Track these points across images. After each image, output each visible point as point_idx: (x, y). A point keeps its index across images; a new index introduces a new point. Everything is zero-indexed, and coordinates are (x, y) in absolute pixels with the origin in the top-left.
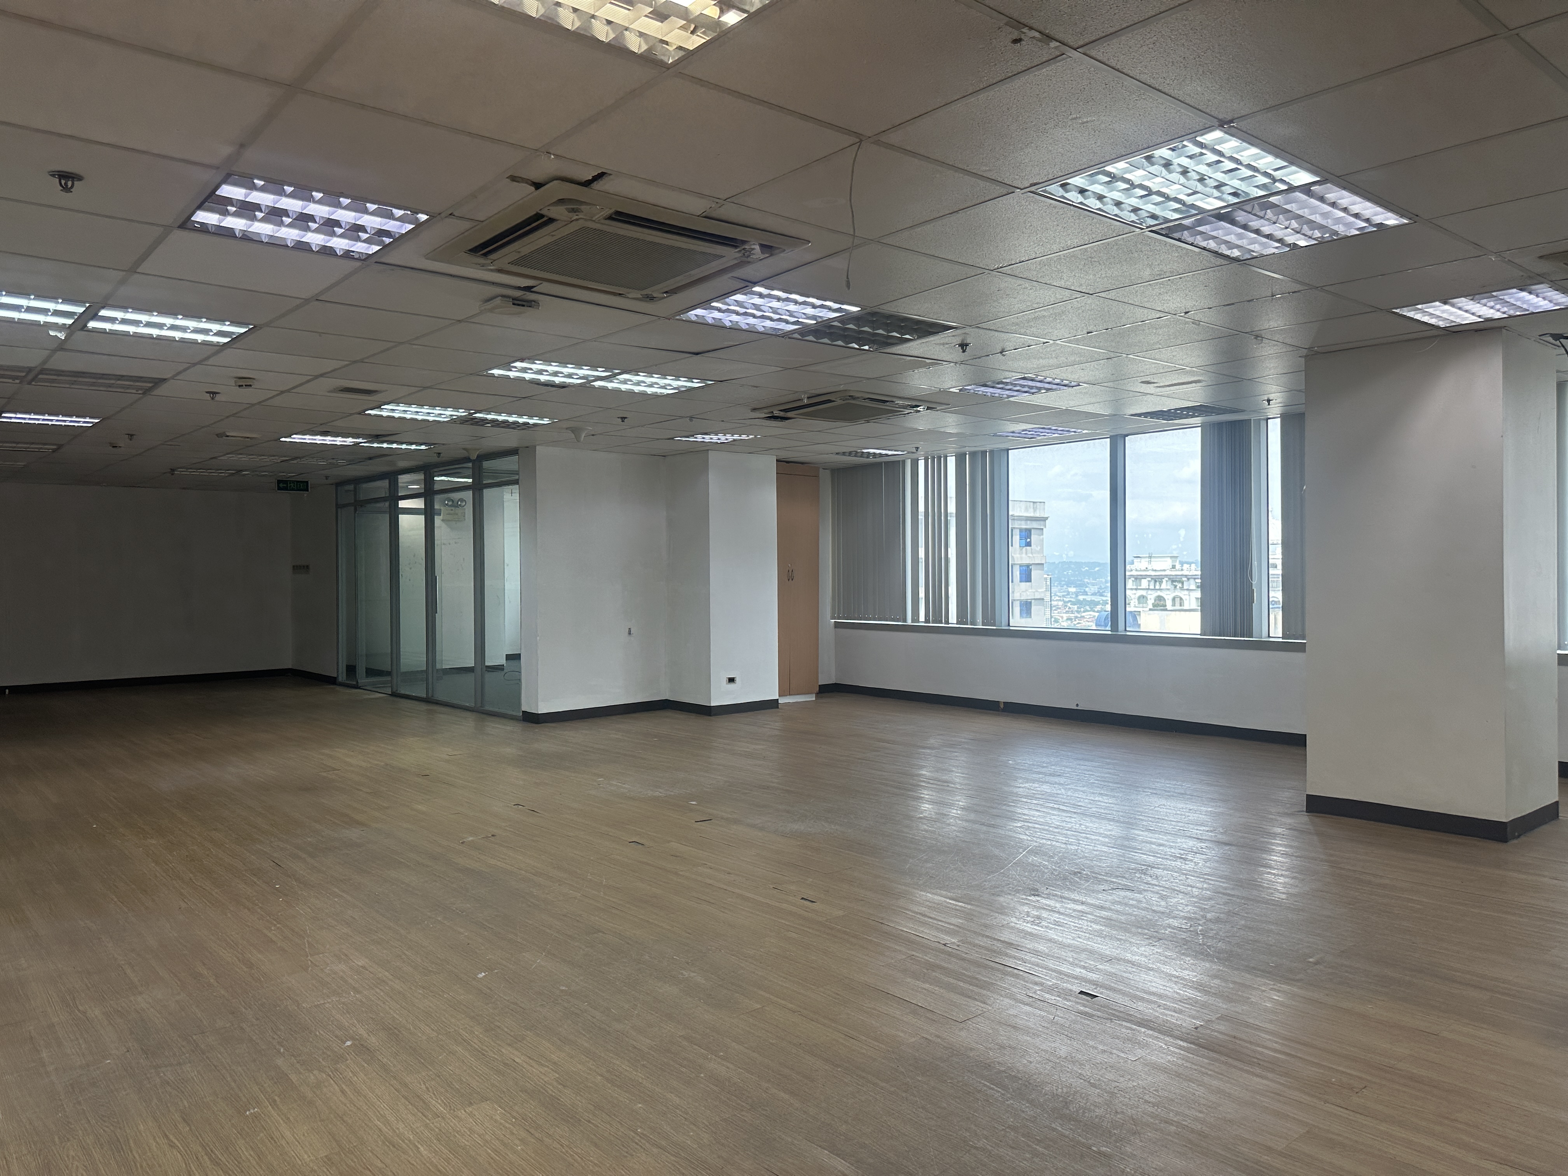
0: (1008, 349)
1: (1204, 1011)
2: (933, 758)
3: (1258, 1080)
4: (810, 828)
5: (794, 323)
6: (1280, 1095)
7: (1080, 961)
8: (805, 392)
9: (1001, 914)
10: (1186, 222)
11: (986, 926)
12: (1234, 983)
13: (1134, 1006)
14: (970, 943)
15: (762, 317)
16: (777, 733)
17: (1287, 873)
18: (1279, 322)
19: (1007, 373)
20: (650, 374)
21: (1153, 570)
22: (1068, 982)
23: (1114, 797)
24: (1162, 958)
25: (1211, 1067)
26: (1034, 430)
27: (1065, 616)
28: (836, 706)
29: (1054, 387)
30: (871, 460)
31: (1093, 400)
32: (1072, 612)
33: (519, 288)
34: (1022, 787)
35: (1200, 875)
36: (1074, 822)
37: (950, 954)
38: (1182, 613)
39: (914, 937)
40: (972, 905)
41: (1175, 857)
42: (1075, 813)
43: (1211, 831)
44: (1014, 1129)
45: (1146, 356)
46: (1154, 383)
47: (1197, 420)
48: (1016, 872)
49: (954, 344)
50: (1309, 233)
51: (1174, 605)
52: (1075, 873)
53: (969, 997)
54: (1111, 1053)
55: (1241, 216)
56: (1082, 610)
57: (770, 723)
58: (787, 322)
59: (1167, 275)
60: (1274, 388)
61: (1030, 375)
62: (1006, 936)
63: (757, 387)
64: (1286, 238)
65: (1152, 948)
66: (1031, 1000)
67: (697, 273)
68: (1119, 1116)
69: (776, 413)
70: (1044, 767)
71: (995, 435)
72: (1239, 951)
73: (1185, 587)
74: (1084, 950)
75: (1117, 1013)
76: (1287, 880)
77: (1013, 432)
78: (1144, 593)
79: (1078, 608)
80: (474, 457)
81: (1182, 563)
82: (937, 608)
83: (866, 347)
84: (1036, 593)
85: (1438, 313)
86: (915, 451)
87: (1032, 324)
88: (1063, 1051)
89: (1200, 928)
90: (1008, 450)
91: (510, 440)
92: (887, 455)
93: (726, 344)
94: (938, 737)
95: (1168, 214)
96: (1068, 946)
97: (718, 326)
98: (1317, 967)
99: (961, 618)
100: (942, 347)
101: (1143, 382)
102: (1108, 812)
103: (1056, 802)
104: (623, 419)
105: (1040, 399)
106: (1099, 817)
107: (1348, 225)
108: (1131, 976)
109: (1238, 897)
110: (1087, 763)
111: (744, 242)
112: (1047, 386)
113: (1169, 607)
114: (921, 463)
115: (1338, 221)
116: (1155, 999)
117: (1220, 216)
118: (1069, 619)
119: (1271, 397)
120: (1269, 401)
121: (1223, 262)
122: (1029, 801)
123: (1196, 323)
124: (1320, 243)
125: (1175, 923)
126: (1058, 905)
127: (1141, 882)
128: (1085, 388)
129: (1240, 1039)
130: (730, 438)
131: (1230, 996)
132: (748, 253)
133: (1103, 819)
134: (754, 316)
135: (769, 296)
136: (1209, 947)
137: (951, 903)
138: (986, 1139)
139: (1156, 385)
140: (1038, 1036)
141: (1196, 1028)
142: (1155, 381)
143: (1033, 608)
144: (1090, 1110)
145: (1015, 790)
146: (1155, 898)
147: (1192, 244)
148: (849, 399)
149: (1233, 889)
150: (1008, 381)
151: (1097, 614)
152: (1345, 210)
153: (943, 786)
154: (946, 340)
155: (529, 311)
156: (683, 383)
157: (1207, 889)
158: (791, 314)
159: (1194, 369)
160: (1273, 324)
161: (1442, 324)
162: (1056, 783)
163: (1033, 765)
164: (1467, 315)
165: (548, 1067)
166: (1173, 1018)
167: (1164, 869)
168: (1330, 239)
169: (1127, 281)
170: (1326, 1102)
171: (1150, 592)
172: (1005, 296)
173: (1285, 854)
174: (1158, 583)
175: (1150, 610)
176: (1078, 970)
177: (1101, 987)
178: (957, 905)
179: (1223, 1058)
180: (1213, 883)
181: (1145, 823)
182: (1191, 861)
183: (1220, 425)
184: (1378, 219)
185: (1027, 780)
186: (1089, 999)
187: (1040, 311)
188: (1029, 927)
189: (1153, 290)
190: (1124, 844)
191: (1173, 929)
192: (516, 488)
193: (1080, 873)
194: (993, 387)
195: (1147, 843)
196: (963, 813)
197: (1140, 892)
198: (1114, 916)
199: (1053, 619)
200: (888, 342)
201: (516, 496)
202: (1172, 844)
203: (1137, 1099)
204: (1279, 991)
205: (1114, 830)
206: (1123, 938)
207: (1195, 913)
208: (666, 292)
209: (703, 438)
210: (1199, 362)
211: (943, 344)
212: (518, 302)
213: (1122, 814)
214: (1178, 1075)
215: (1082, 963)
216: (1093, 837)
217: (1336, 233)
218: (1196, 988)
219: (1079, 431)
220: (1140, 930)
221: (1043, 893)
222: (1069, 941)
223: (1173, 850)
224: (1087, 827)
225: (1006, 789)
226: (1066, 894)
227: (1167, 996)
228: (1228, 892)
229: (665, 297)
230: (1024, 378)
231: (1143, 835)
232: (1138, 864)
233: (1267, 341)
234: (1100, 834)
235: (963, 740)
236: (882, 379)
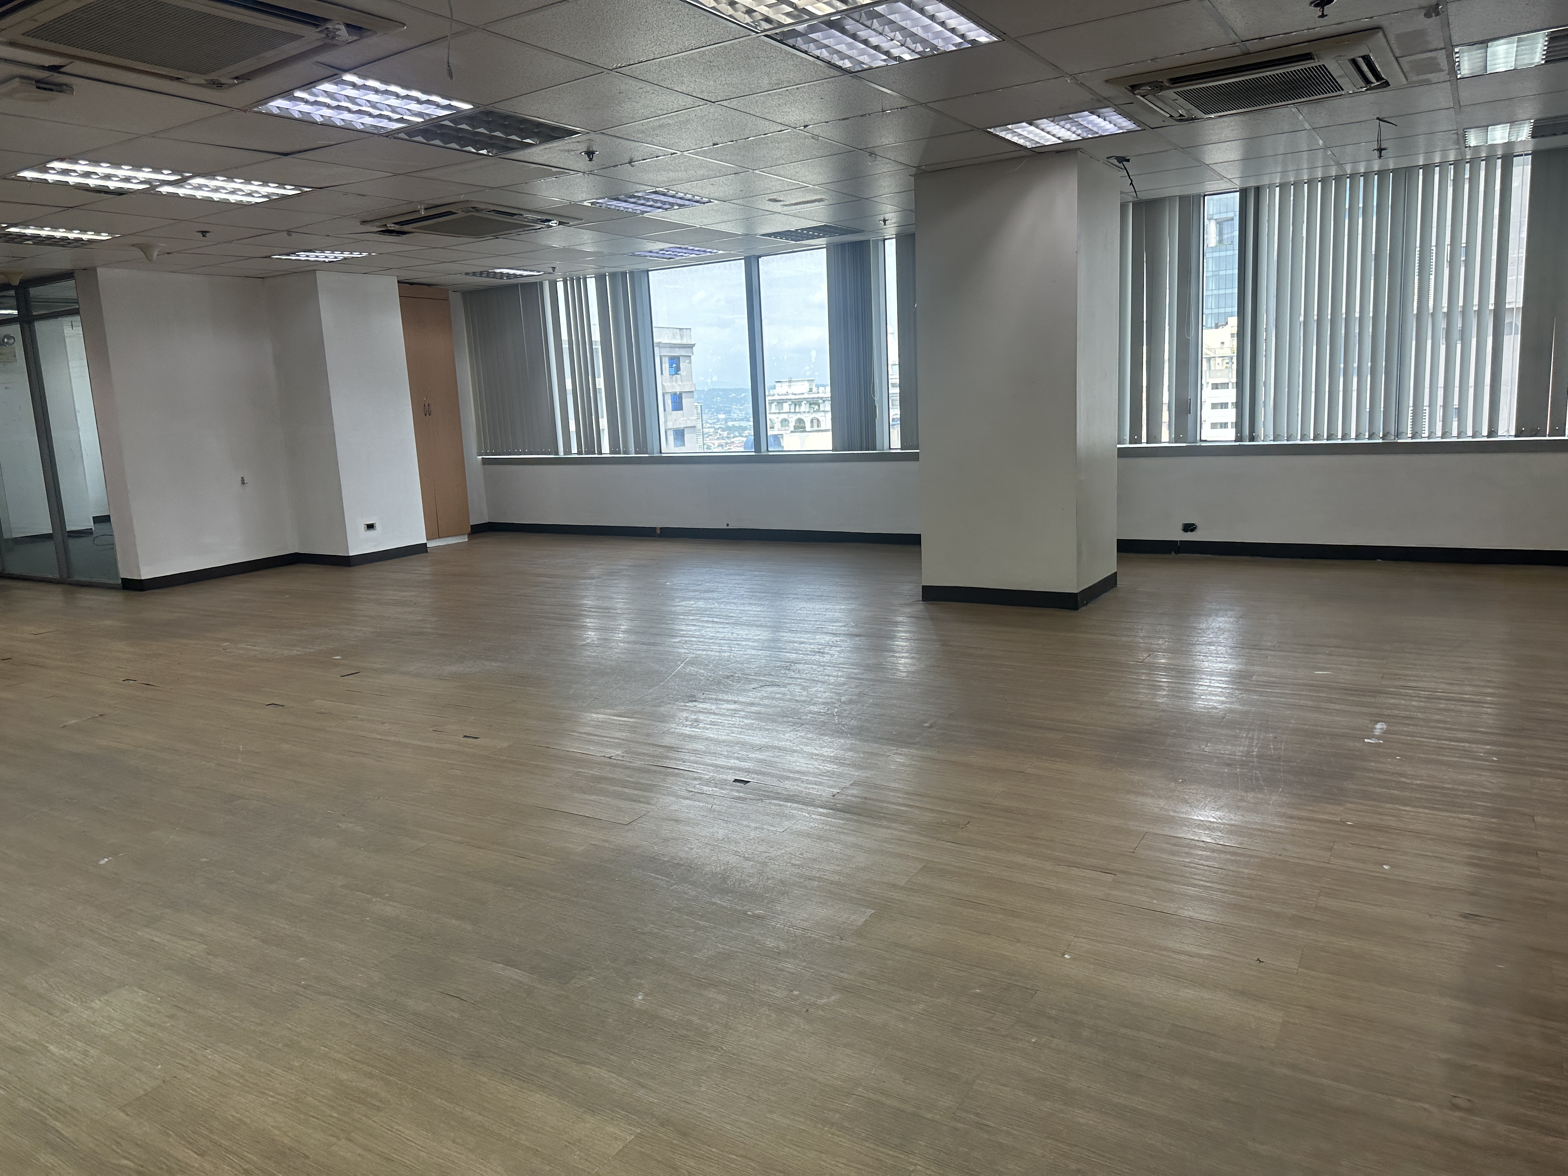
0: (636, 159)
1: (840, 780)
2: (593, 588)
3: (884, 830)
4: (470, 668)
5: (398, 120)
6: (903, 840)
7: (734, 753)
8: (420, 203)
9: (662, 722)
10: (800, 28)
11: (648, 735)
12: (864, 752)
13: (781, 785)
14: (634, 753)
15: (360, 112)
16: (428, 578)
17: (906, 655)
18: (890, 139)
19: (638, 186)
20: (230, 178)
21: (793, 394)
22: (723, 773)
23: (761, 605)
24: (804, 740)
25: (846, 827)
26: (671, 249)
27: (717, 442)
28: (491, 546)
29: (687, 203)
30: (505, 281)
31: (725, 218)
32: (723, 438)
33: (43, 68)
34: (681, 605)
35: (835, 665)
36: (726, 632)
37: (615, 766)
38: (820, 433)
39: (579, 755)
40: (635, 718)
41: (814, 652)
42: (727, 623)
43: (844, 626)
44: (678, 910)
45: (772, 172)
46: (780, 201)
47: (822, 241)
48: (675, 683)
49: (578, 152)
50: (913, 46)
51: (812, 426)
52: (728, 677)
53: (634, 801)
54: (763, 829)
55: (850, 25)
56: (732, 435)
57: (420, 568)
58: (390, 119)
59: (785, 85)
60: (889, 208)
61: (661, 189)
62: (667, 741)
63: (364, 195)
64: (892, 51)
65: (796, 733)
66: (691, 794)
67: (271, 56)
68: (770, 882)
69: (392, 227)
70: (699, 585)
71: (633, 255)
72: (868, 725)
73: (822, 409)
74: (737, 743)
75: (766, 794)
76: (907, 660)
77: (650, 252)
78: (785, 416)
79: (728, 434)
80: (16, 282)
81: (818, 386)
82: (590, 441)
83: (484, 152)
84: (688, 421)
85: (1025, 133)
86: (552, 271)
87: (657, 132)
88: (721, 834)
89: (836, 710)
90: (648, 271)
91: (60, 261)
92: (522, 276)
93: (320, 143)
94: (598, 567)
95: (781, 18)
96: (723, 742)
97: (307, 122)
98: (931, 730)
99: (614, 448)
100: (567, 154)
101: (770, 200)
102: (757, 619)
103: (709, 616)
104: (204, 233)
105: (674, 216)
106: (749, 624)
107: (946, 40)
108: (778, 760)
109: (867, 680)
110: (737, 577)
111: (326, 20)
112: (679, 201)
113: (808, 428)
114: (560, 286)
115: (937, 35)
116: (797, 776)
117: (830, 23)
118: (720, 445)
119: (887, 216)
120: (885, 221)
121: (838, 73)
122: (686, 617)
123: (815, 137)
124: (923, 58)
125: (815, 709)
126: (713, 707)
127: (785, 677)
128: (717, 205)
129: (870, 799)
130: (339, 255)
131: (861, 764)
132: (331, 35)
133: (752, 626)
134: (349, 110)
135: (364, 87)
136: (843, 725)
137: (614, 720)
138: (653, 924)
139: (782, 203)
140: (698, 824)
141: (834, 796)
142: (781, 199)
143: (686, 436)
144: (744, 881)
145: (674, 609)
146: (798, 689)
147: (806, 52)
148: (472, 211)
149: (862, 674)
150: (640, 194)
151: (745, 439)
152: (943, 24)
153: (606, 612)
154: (572, 147)
155: (61, 99)
156: (272, 189)
157: (841, 676)
158: (393, 109)
159: (816, 187)
160: (885, 141)
161: (1029, 145)
162: (710, 598)
163: (689, 584)
164: (1049, 136)
165: (193, 940)
166: (815, 791)
167: (805, 663)
168: (931, 54)
169: (747, 89)
170: (938, 839)
171: (791, 415)
172: (627, 100)
173: (907, 639)
174: (797, 406)
175: (792, 432)
176: (732, 761)
177: (753, 773)
178: (620, 721)
179: (855, 817)
180: (846, 670)
181: (788, 625)
182: (828, 653)
183: (843, 245)
184: (971, 35)
185: (684, 599)
186: (742, 785)
187: (664, 118)
188: (687, 731)
189: (772, 100)
190: (773, 645)
191: (814, 714)
192: (78, 318)
193: (732, 676)
194: (626, 201)
195: (790, 642)
196: (625, 635)
197: (785, 686)
198: (763, 710)
199: (705, 446)
200: (506, 147)
201: (79, 330)
202: (811, 641)
203: (785, 864)
204: (900, 754)
205: (764, 635)
206: (771, 728)
207: (831, 698)
208: (237, 78)
209: (307, 256)
210: (821, 179)
211: (568, 151)
212: (42, 85)
213: (768, 619)
214: (819, 838)
215: (736, 755)
216: (743, 643)
217: (935, 48)
218: (833, 762)
219: (715, 251)
220: (785, 719)
221: (699, 698)
222: (724, 737)
223: (812, 646)
224: (738, 635)
225: (664, 608)
226: (720, 696)
227: (809, 773)
228: (859, 676)
229: (235, 85)
230: (656, 193)
231: (788, 636)
232: (782, 661)
233: (880, 159)
234: (749, 640)
235: (622, 567)
236: (507, 188)
